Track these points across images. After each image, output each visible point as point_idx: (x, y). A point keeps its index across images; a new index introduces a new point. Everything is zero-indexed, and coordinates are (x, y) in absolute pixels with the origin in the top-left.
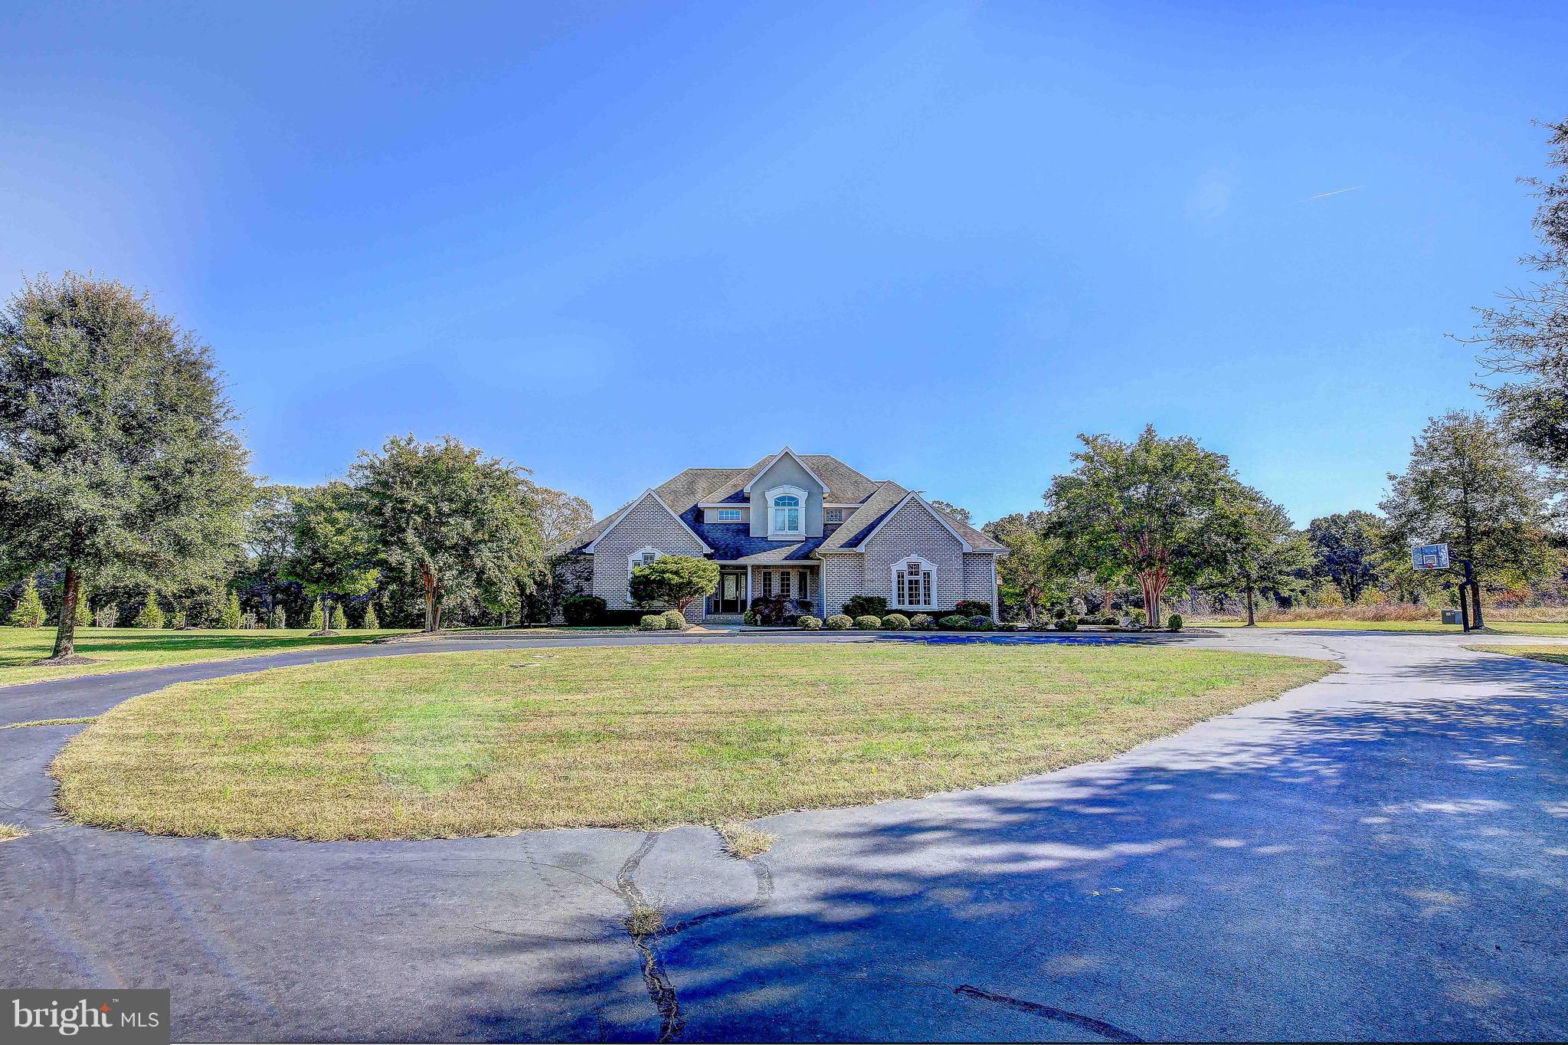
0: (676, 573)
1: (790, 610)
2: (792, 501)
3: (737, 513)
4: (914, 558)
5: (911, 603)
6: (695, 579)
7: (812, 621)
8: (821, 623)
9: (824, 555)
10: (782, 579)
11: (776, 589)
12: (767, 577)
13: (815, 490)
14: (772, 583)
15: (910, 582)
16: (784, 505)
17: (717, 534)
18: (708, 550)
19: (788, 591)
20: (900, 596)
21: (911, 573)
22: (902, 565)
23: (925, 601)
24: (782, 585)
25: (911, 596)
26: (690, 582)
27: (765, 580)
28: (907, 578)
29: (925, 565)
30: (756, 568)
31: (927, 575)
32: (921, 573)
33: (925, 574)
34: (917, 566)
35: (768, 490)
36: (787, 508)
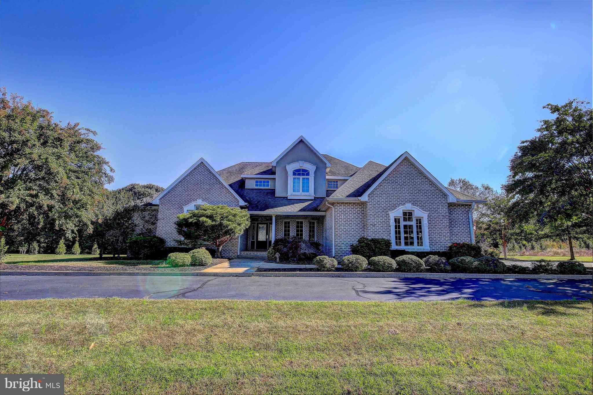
0: (211, 217)
1: (304, 249)
2: (305, 172)
3: (268, 182)
4: (408, 207)
5: (406, 244)
6: (225, 222)
7: (328, 261)
8: (336, 263)
9: (333, 204)
10: (298, 227)
11: (293, 233)
12: (287, 226)
13: (321, 165)
14: (290, 229)
15: (405, 226)
16: (299, 174)
17: (253, 196)
18: (242, 203)
19: (302, 235)
20: (398, 238)
21: (405, 220)
22: (398, 213)
23: (418, 243)
24: (297, 231)
25: (406, 238)
26: (221, 224)
27: (285, 227)
28: (402, 223)
29: (418, 213)
30: (279, 218)
31: (419, 221)
32: (414, 220)
33: (417, 220)
34: (410, 214)
35: (289, 164)
36: (301, 177)
